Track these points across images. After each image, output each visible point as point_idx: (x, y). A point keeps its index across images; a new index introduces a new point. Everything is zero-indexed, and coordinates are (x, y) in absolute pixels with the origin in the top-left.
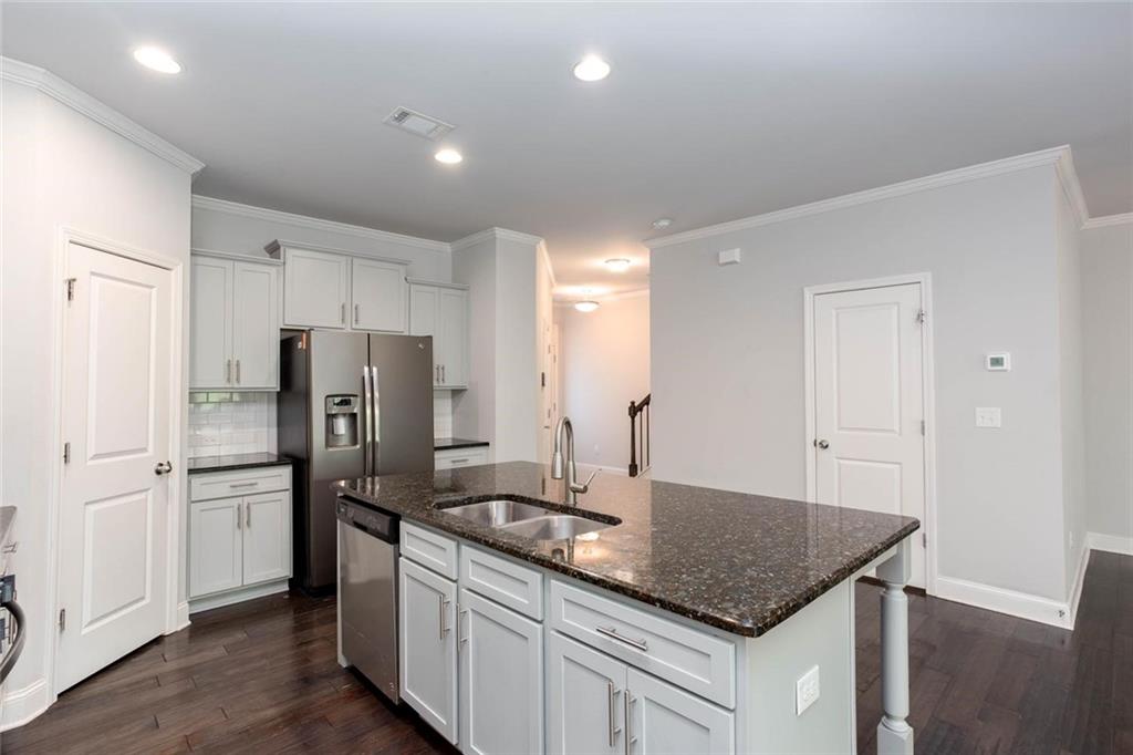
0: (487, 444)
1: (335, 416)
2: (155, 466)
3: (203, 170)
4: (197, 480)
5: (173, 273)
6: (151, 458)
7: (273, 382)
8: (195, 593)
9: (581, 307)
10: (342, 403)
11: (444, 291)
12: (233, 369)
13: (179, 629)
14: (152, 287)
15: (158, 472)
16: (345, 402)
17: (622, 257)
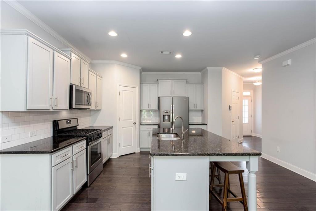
0: (206, 124)
1: (165, 115)
2: (133, 123)
3: (142, 68)
4: (141, 126)
5: (136, 88)
6: (133, 121)
7: (156, 108)
8: (141, 147)
9: (255, 84)
10: (166, 113)
11: (196, 85)
12: (149, 105)
13: (138, 152)
14: (132, 91)
15: (134, 124)
16: (167, 112)
17: (259, 67)
